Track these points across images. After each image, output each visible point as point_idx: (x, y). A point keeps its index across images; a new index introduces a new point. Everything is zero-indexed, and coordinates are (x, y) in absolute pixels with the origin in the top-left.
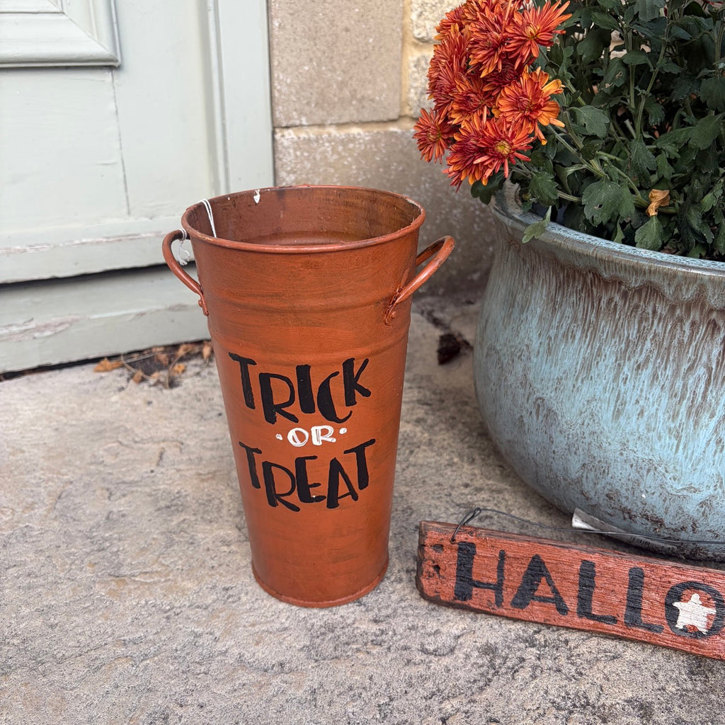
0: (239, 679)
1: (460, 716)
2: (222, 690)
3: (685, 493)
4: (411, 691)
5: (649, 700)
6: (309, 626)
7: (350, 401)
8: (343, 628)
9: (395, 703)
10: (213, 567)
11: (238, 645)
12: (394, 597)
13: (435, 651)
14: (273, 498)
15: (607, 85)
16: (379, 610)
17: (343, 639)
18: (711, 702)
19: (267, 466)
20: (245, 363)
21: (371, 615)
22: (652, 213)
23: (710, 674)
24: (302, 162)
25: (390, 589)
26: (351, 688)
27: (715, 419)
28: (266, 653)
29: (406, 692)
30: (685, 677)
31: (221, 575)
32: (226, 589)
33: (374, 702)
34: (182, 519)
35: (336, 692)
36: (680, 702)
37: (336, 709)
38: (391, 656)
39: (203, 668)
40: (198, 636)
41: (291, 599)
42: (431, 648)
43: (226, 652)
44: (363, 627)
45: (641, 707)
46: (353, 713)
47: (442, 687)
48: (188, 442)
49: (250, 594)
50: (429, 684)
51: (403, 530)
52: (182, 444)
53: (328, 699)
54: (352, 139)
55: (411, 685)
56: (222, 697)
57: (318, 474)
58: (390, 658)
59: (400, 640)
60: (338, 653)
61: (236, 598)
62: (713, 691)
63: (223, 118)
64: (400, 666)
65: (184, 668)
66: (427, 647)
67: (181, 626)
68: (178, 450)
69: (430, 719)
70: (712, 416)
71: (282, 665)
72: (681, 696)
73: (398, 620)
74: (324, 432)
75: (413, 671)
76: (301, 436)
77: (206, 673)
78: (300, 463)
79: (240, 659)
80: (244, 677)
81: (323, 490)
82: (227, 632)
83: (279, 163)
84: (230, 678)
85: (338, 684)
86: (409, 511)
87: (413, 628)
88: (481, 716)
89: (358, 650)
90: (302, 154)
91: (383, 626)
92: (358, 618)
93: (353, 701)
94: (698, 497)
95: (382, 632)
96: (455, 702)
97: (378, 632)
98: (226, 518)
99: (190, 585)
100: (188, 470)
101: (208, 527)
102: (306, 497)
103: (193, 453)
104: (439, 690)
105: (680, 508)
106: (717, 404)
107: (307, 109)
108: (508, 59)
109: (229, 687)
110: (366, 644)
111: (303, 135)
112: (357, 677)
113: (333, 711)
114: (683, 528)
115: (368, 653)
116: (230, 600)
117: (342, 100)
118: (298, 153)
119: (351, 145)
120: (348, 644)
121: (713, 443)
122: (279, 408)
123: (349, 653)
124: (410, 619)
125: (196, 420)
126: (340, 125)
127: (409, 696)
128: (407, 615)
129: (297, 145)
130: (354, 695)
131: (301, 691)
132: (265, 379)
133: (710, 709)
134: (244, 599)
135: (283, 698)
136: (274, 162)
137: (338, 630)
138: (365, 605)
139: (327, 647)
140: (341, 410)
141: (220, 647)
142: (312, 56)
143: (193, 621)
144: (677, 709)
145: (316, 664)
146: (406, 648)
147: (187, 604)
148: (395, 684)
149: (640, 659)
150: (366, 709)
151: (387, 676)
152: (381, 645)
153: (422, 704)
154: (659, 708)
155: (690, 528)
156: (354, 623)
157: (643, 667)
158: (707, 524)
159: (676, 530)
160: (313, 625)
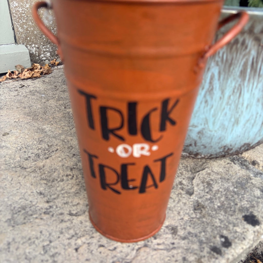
1: (85, 246)
4: (61, 236)
5: (176, 225)
6: (12, 208)
8: (31, 207)
9: (52, 244)
12: (59, 189)
13: (76, 213)
16: (50, 196)
17: (30, 213)
18: (203, 222)
21: (46, 199)
23: (203, 209)
25: (57, 185)
26: (30, 239)
29: (59, 237)
30: (192, 212)
33: (41, 245)
35: (21, 242)
36: (190, 224)
37: (21, 251)
38: (53, 219)
44: (41, 206)
45: (173, 229)
47: (78, 232)
50: (72, 231)
51: (67, 156)
53: (16, 247)
55: (62, 233)
58: (52, 220)
59: (59, 210)
60: (25, 221)
62: (204, 217)
64: (57, 224)
66: (72, 212)
69: (69, 250)
72: (191, 221)
73: (59, 200)
75: (64, 225)
85: (23, 238)
86: (71, 148)
87: (67, 203)
88: (96, 244)
89: (36, 218)
91: (51, 204)
92: (39, 201)
94: (197, 130)
95: (51, 207)
96: (83, 239)
97: (48, 207)
104: (76, 234)
110: (41, 214)
112: (34, 233)
113: (18, 253)
114: (191, 145)
115: (41, 219)
120: (32, 215)
121: (203, 103)
123: (32, 220)
124: (65, 199)
127: (60, 239)
128: (64, 197)
130: (31, 243)
133: (203, 225)
137: (28, 208)
138: (43, 194)
139: (20, 218)
144: (188, 228)
145: (13, 228)
146: (62, 214)
148: (54, 234)
149: (172, 206)
150: (36, 249)
151: (50, 230)
152: (49, 214)
153: (66, 242)
154: (180, 229)
155: (193, 145)
156: (36, 204)
157: (174, 209)
158: (201, 142)
159: (187, 146)
160: (14, 208)
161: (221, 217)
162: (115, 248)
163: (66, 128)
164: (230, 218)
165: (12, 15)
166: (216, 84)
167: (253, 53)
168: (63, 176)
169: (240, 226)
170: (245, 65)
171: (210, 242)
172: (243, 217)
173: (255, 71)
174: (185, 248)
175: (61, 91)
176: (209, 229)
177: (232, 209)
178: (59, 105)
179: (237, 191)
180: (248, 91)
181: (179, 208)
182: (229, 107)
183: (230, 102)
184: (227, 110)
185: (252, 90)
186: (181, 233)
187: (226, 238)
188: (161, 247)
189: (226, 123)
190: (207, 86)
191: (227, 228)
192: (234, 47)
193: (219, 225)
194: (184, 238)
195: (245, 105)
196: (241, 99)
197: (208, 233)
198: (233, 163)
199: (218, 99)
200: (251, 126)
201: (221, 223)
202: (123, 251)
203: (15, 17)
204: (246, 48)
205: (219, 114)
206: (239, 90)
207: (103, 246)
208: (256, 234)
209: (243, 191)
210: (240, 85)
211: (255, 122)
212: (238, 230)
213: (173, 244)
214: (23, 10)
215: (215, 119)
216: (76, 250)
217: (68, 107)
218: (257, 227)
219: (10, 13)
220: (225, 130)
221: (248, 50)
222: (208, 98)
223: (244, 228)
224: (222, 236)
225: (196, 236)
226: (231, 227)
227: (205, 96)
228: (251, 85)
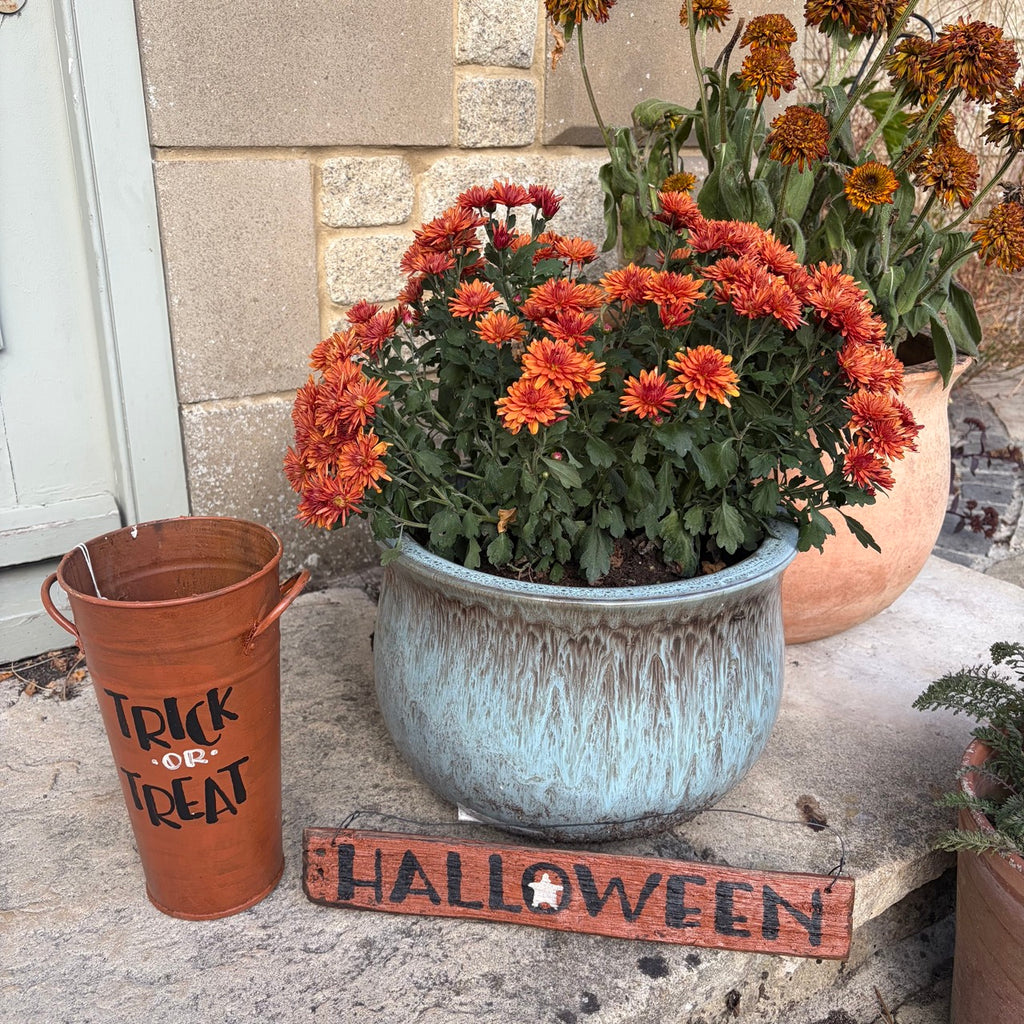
0: (125, 994)
1: (329, 1004)
2: (107, 1005)
3: (532, 782)
4: (288, 987)
5: (503, 973)
6: (198, 938)
7: (218, 725)
8: (231, 936)
9: (271, 999)
10: (106, 891)
11: (126, 963)
12: (285, 903)
13: (317, 949)
14: (156, 818)
15: (461, 415)
16: (269, 917)
17: (231, 946)
18: (557, 969)
19: (147, 789)
20: (118, 698)
21: (260, 922)
22: (501, 530)
23: (562, 946)
24: (214, 437)
25: (283, 896)
26: (232, 991)
27: (545, 716)
28: (153, 968)
29: (283, 989)
30: (541, 950)
31: (114, 897)
32: (119, 911)
33: (252, 1000)
34: (76, 845)
35: (217, 995)
36: (530, 972)
37: (217, 1010)
38: (274, 957)
39: (90, 988)
40: (86, 959)
41: (182, 914)
42: (314, 947)
43: (114, 971)
44: (251, 934)
45: (494, 979)
46: (231, 1012)
47: (317, 981)
48: (86, 761)
49: (143, 913)
50: (306, 980)
52: (79, 763)
53: (209, 1003)
54: (272, 410)
55: (289, 982)
56: (108, 1012)
57: (195, 793)
58: (272, 960)
59: (285, 942)
60: (223, 960)
61: (127, 919)
62: (561, 960)
63: (122, 398)
64: (281, 966)
65: (71, 990)
66: (310, 946)
67: (70, 951)
68: (75, 770)
69: (301, 1009)
70: (542, 714)
71: (168, 977)
72: (533, 966)
73: (286, 924)
74: (196, 755)
75: (292, 969)
76: (174, 760)
77: (93, 992)
78: (177, 784)
79: (128, 976)
80: (130, 991)
81: (202, 807)
82: (117, 952)
83: (187, 441)
84: (116, 994)
85: (220, 988)
87: (300, 930)
88: (348, 1001)
89: (243, 955)
90: (214, 429)
91: (270, 931)
92: (248, 926)
93: (232, 1001)
94: (544, 786)
95: (269, 936)
96: (327, 993)
97: (265, 937)
98: (123, 840)
99: (81, 911)
100: (84, 792)
101: (104, 851)
102: (185, 815)
103: (91, 772)
104: (314, 984)
105: (532, 797)
106: (545, 702)
107: (216, 383)
108: (342, 426)
109: (114, 1002)
110: (251, 949)
111: (214, 410)
112: (239, 980)
113: (213, 1013)
114: (539, 815)
115: (252, 957)
116: (122, 921)
117: (255, 372)
118: (209, 429)
119: (270, 416)
120: (234, 951)
121: (546, 737)
122: (152, 736)
123: (235, 959)
124: (298, 922)
125: (96, 736)
126: (255, 396)
127: (285, 992)
128: (295, 919)
129: (208, 420)
130: (234, 996)
131: (184, 998)
132: (137, 711)
133: (556, 975)
134: (136, 918)
135: (165, 1006)
136: (183, 439)
137: (227, 939)
138: (255, 913)
139: (214, 956)
140: (210, 734)
141: (108, 967)
142: (219, 329)
143: (84, 945)
144: (525, 978)
145: (201, 972)
146: (289, 949)
147: (77, 929)
148: (274, 983)
149: (503, 938)
150: (244, 1007)
151: (267, 976)
152: (266, 949)
153: (296, 997)
154: (510, 979)
155: (544, 814)
156: (243, 931)
157: (504, 945)
158: (557, 809)
159: (534, 817)
160: (202, 937)
161: (596, 961)
162: (383, 1008)
164: (613, 963)
165: (192, 493)
166: (564, 706)
167: (619, 655)
168: (294, 878)
169: (627, 978)
170: (609, 673)
171: (560, 1005)
172: (639, 961)
173: (630, 684)
174: (510, 1011)
175: (298, 674)
176: (565, 982)
178: (292, 713)
180: (622, 717)
181: (516, 943)
182: (592, 745)
183: (593, 737)
184: (589, 750)
185: (629, 716)
186: (509, 986)
187: (592, 998)
188: (463, 1009)
189: (593, 774)
190: (548, 709)
191: (600, 981)
192: (584, 647)
193: (587, 974)
194: (513, 996)
195: (622, 741)
196: (612, 730)
197: (560, 989)
198: (656, 853)
199: (570, 731)
200: (645, 780)
201: (591, 972)
202: (396, 1012)
203: (199, 496)
204: (604, 648)
205: (578, 757)
206: (606, 716)
207: (361, 1004)
208: (657, 993)
210: (606, 707)
211: (650, 771)
212: (621, 983)
213: (491, 1004)
214: (217, 480)
215: (571, 767)
216: (314, 1009)
217: (311, 717)
218: (661, 980)
219: (188, 488)
220: (595, 787)
221: (608, 652)
222: (553, 728)
223: (633, 981)
224: (586, 994)
225: (536, 993)
226: (609, 978)
227: (547, 726)
228: (626, 707)
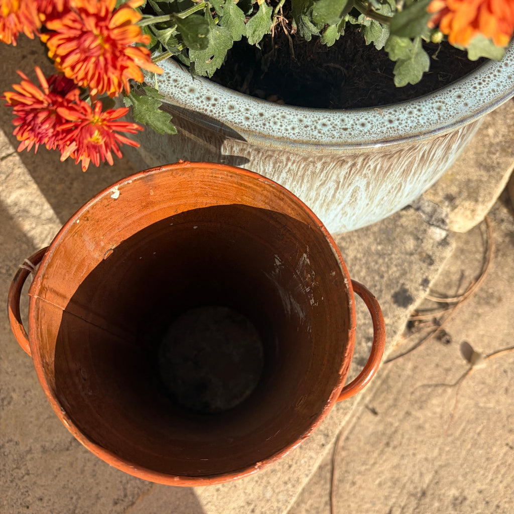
27: (342, 204)
106: (344, 197)
121: (340, 214)
163: (59, 188)
166: (362, 195)
167: (426, 148)
169: (390, 315)
172: (393, 297)
173: (426, 161)
177: (377, 288)
179: (382, 249)
180: (411, 183)
182: (379, 207)
183: (382, 202)
184: (376, 210)
185: (417, 180)
190: (346, 200)
192: (396, 156)
196: (400, 193)
199: (363, 206)
205: (364, 217)
206: (398, 188)
209: (390, 248)
210: (400, 183)
221: (417, 150)
222: (348, 209)
223: (394, 316)
227: (342, 209)
228: (417, 176)
